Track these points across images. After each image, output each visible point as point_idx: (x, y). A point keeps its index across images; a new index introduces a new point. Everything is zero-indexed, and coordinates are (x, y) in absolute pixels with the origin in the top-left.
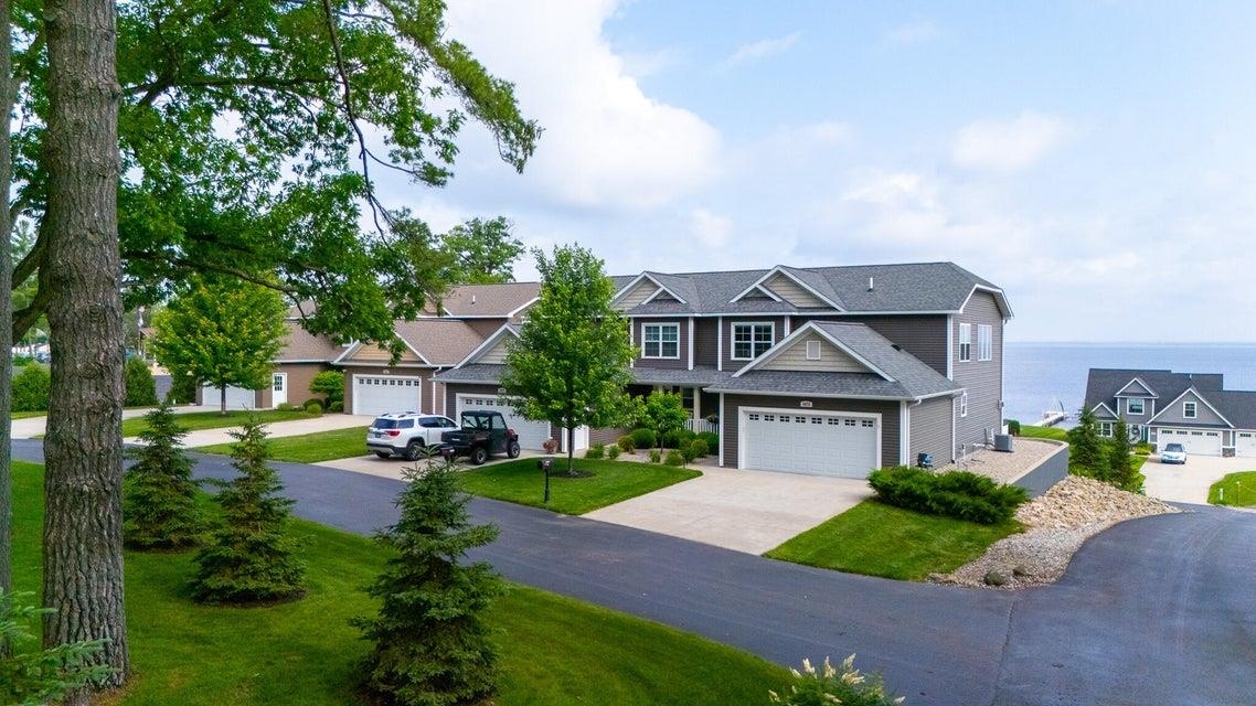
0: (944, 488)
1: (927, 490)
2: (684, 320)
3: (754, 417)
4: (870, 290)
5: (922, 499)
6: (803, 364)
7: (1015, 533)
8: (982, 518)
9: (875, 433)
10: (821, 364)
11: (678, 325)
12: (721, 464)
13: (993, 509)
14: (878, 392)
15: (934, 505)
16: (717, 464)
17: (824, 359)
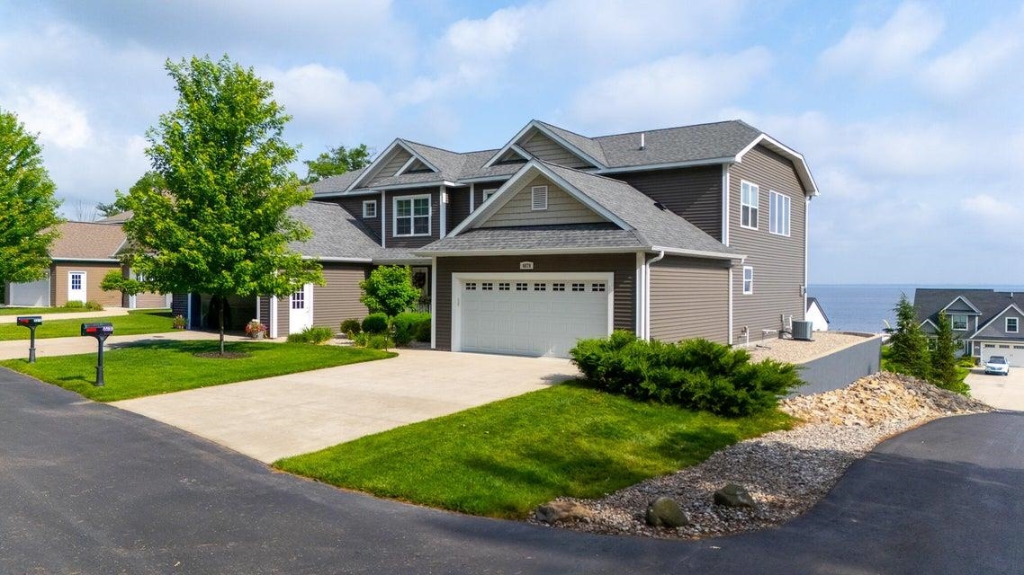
0: (669, 363)
1: (644, 366)
2: (435, 191)
3: (471, 286)
4: (641, 149)
5: (635, 377)
6: (528, 216)
7: (776, 429)
8: (725, 407)
9: (606, 298)
10: (548, 215)
11: (429, 196)
12: (433, 344)
13: (742, 394)
14: (608, 243)
15: (652, 388)
16: (429, 348)
17: (552, 208)
